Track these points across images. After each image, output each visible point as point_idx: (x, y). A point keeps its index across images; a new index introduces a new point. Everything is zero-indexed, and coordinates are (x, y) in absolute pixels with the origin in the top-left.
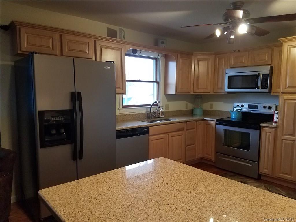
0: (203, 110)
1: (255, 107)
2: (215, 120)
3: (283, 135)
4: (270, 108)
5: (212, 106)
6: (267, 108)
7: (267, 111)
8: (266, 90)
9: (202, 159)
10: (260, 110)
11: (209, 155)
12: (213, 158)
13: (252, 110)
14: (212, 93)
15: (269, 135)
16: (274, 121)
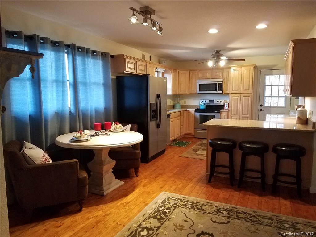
0: (181, 105)
1: (213, 101)
2: (194, 110)
3: (232, 114)
4: (221, 102)
5: (185, 102)
6: (219, 102)
7: (219, 104)
8: (221, 92)
9: (185, 134)
10: (215, 103)
11: (191, 131)
12: (193, 133)
13: (211, 104)
14: (188, 94)
15: (225, 115)
16: (225, 108)
